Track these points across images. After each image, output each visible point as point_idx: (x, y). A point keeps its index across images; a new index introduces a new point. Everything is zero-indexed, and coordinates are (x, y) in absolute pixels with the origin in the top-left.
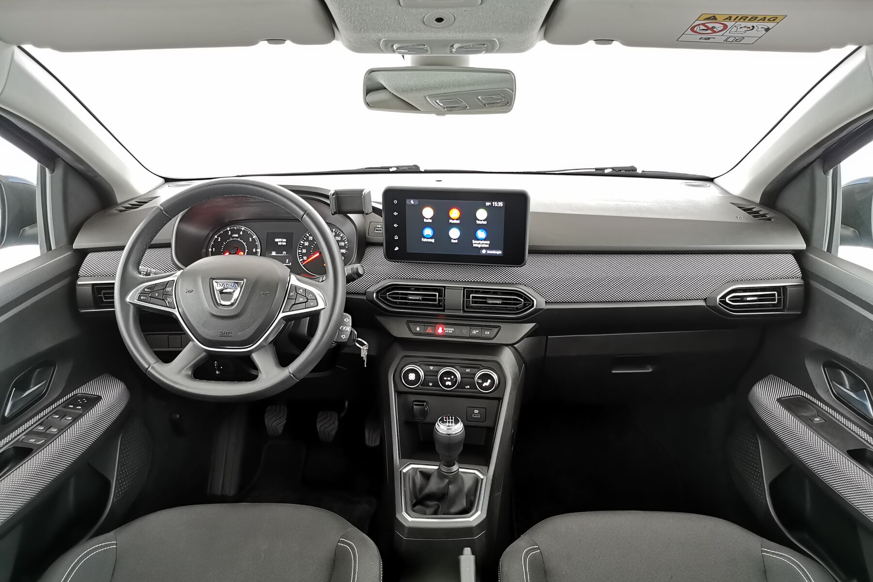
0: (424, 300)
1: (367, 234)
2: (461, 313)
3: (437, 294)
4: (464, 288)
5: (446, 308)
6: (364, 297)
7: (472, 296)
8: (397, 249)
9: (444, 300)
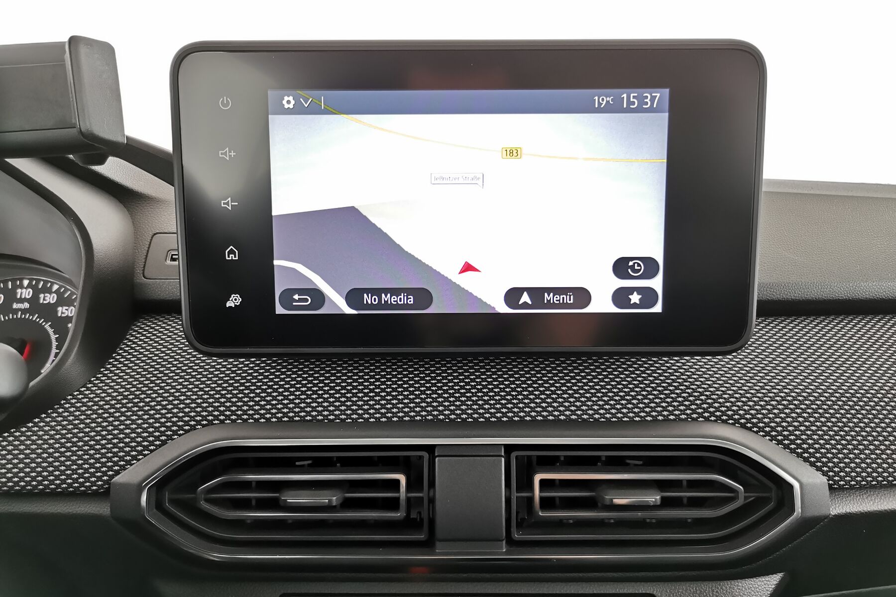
0: (347, 504)
1: (139, 271)
2: (502, 552)
3: (402, 478)
4: (509, 448)
5: (440, 531)
6: (101, 509)
7: (542, 482)
8: (234, 301)
9: (432, 501)
